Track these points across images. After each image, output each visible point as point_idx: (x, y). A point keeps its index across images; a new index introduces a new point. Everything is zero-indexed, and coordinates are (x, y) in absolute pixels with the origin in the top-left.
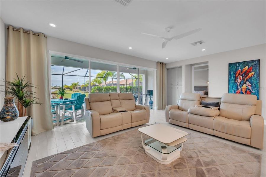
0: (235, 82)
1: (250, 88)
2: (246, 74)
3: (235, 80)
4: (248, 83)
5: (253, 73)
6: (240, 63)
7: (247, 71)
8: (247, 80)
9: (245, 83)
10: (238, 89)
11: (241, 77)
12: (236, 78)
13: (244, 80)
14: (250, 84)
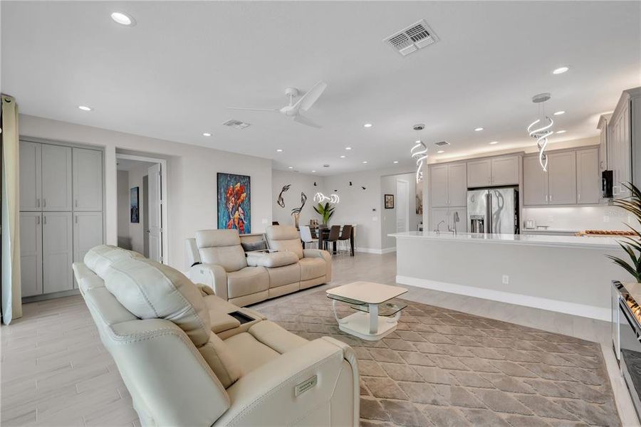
0: (227, 208)
1: (243, 218)
2: (238, 195)
3: (226, 205)
4: (240, 208)
5: (245, 194)
6: (231, 176)
7: (238, 190)
8: (239, 206)
9: (238, 210)
10: (230, 219)
11: (233, 199)
12: (227, 199)
13: (236, 203)
14: (242, 212)
